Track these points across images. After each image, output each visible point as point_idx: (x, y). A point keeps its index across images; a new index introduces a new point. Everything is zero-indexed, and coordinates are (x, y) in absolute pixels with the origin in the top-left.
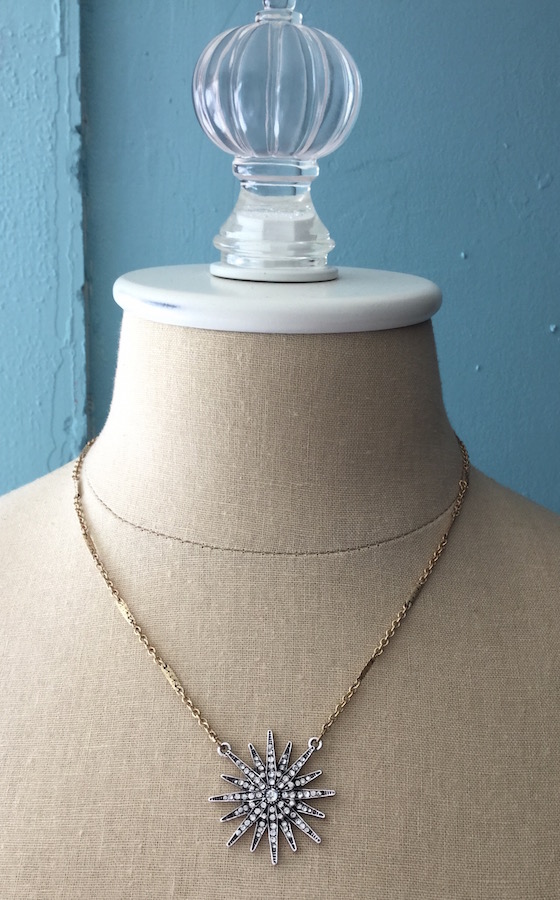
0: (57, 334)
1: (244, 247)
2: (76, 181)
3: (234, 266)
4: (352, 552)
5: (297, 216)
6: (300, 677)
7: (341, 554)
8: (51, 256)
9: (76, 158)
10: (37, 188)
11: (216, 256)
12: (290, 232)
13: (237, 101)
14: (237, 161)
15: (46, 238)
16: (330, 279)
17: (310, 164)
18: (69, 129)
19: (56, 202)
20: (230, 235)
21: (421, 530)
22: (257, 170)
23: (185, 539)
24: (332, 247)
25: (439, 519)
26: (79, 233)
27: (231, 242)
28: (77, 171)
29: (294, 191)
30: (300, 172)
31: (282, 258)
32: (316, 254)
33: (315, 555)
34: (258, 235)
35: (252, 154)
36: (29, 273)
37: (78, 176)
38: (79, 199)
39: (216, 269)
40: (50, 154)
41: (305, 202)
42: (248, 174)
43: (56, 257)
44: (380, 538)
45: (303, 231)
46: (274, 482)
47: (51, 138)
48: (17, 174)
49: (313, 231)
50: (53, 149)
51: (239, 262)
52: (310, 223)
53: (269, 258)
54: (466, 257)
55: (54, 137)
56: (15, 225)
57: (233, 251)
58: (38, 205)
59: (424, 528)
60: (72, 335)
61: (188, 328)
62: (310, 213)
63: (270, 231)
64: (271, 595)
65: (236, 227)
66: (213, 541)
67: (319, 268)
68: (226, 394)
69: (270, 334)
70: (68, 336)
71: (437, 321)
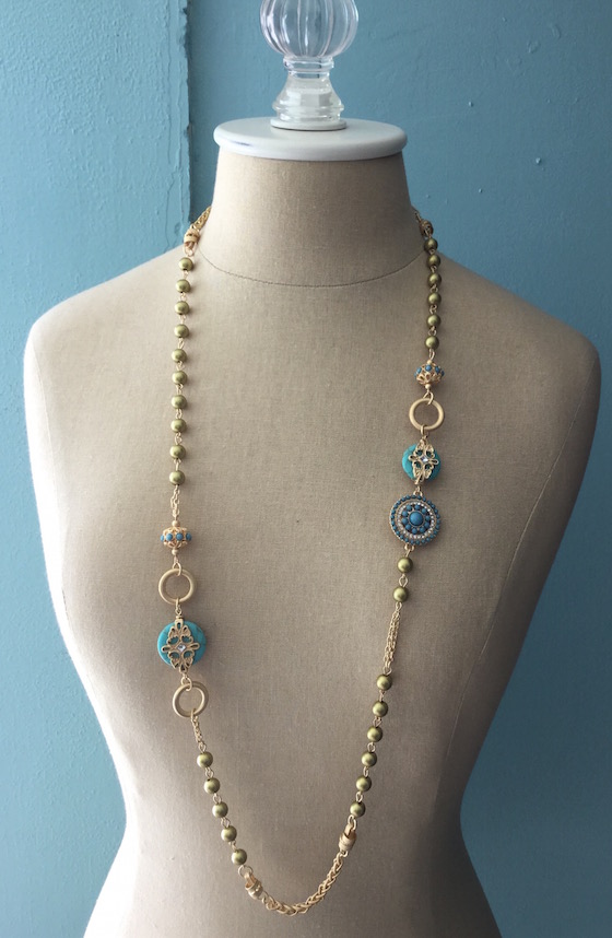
0: (169, 162)
1: (290, 111)
2: (183, 49)
3: (284, 120)
4: (346, 286)
5: (322, 91)
7: (340, 287)
8: (165, 105)
9: (184, 33)
10: (156, 55)
11: (274, 114)
12: (317, 101)
13: (284, 24)
14: (284, 60)
15: (162, 91)
16: (342, 128)
17: (329, 62)
18: (178, 11)
19: (169, 65)
20: (282, 102)
21: (387, 277)
22: (297, 66)
24: (342, 109)
26: (186, 87)
27: (283, 106)
28: (184, 42)
29: (318, 76)
30: (320, 67)
31: (312, 116)
32: (334, 114)
33: (325, 287)
34: (298, 103)
35: (293, 56)
36: (150, 117)
37: (185, 46)
38: (185, 62)
39: (274, 122)
40: (165, 30)
41: (326, 82)
42: (292, 67)
43: (169, 106)
44: (362, 280)
45: (325, 100)
47: (165, 17)
48: (141, 45)
49: (331, 100)
50: (167, 26)
51: (287, 118)
52: (329, 95)
53: (305, 116)
55: (168, 16)
56: (140, 82)
57: (284, 112)
58: (156, 67)
60: (180, 163)
61: (256, 157)
62: (329, 89)
63: (305, 101)
65: (286, 98)
67: (334, 122)
70: (177, 163)
71: (405, 152)
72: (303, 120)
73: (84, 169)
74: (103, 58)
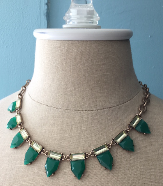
4: (98, 111)
6: (80, 148)
7: (95, 111)
9: (46, 11)
10: (36, 19)
18: (44, 4)
19: (40, 23)
21: (121, 105)
23: (49, 105)
25: (128, 102)
28: (46, 15)
33: (87, 111)
37: (46, 16)
38: (46, 22)
39: (64, 26)
44: (108, 107)
46: (74, 88)
47: (39, 6)
50: (40, 9)
54: (151, 37)
55: (40, 6)
56: (30, 29)
58: (36, 24)
59: (122, 104)
61: (49, 40)
64: (73, 123)
66: (57, 106)
67: (95, 25)
68: (60, 60)
69: (73, 41)
72: (78, 23)
73: (10, 60)
74: (17, 21)
